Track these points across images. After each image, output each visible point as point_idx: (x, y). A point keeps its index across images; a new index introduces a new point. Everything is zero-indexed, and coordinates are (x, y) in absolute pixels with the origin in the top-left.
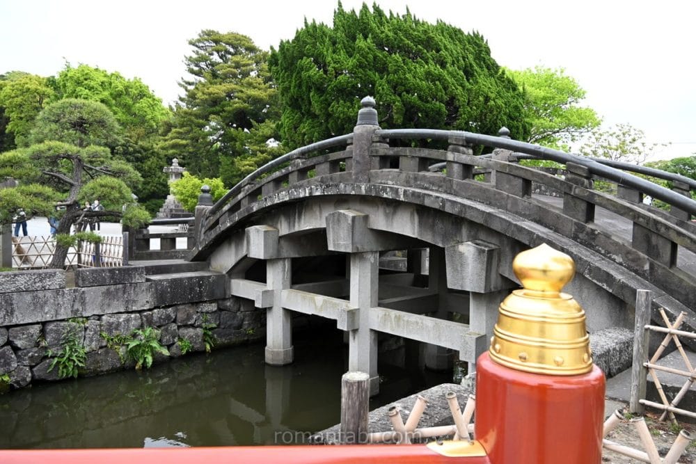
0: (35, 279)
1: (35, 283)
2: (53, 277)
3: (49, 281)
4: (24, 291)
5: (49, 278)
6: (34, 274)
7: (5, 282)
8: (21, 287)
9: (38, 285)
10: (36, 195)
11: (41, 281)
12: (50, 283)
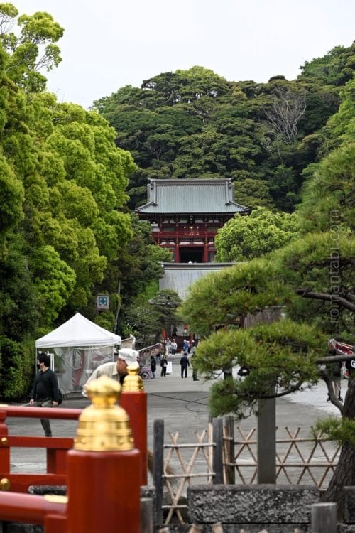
0: (266, 500)
1: (267, 509)
2: (299, 498)
3: (291, 507)
4: (249, 523)
5: (291, 501)
6: (265, 492)
7: (218, 502)
8: (244, 514)
9: (271, 512)
10: (283, 341)
11: (277, 505)
12: (292, 511)
